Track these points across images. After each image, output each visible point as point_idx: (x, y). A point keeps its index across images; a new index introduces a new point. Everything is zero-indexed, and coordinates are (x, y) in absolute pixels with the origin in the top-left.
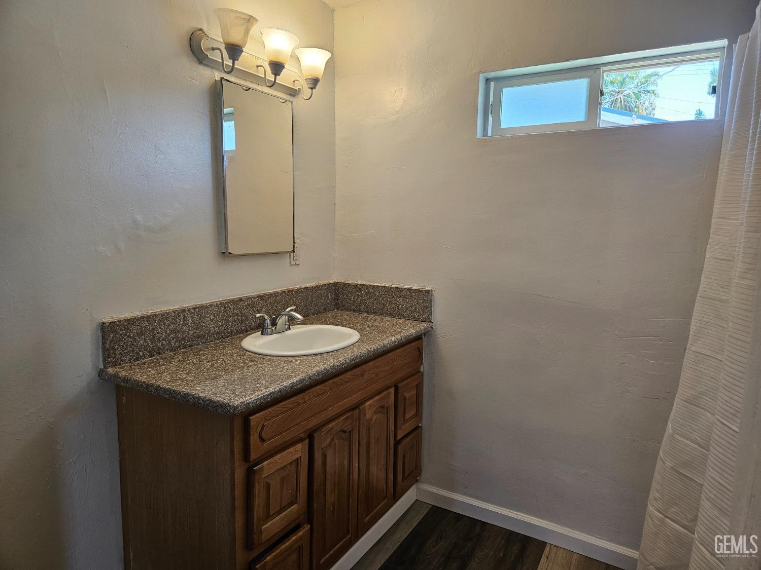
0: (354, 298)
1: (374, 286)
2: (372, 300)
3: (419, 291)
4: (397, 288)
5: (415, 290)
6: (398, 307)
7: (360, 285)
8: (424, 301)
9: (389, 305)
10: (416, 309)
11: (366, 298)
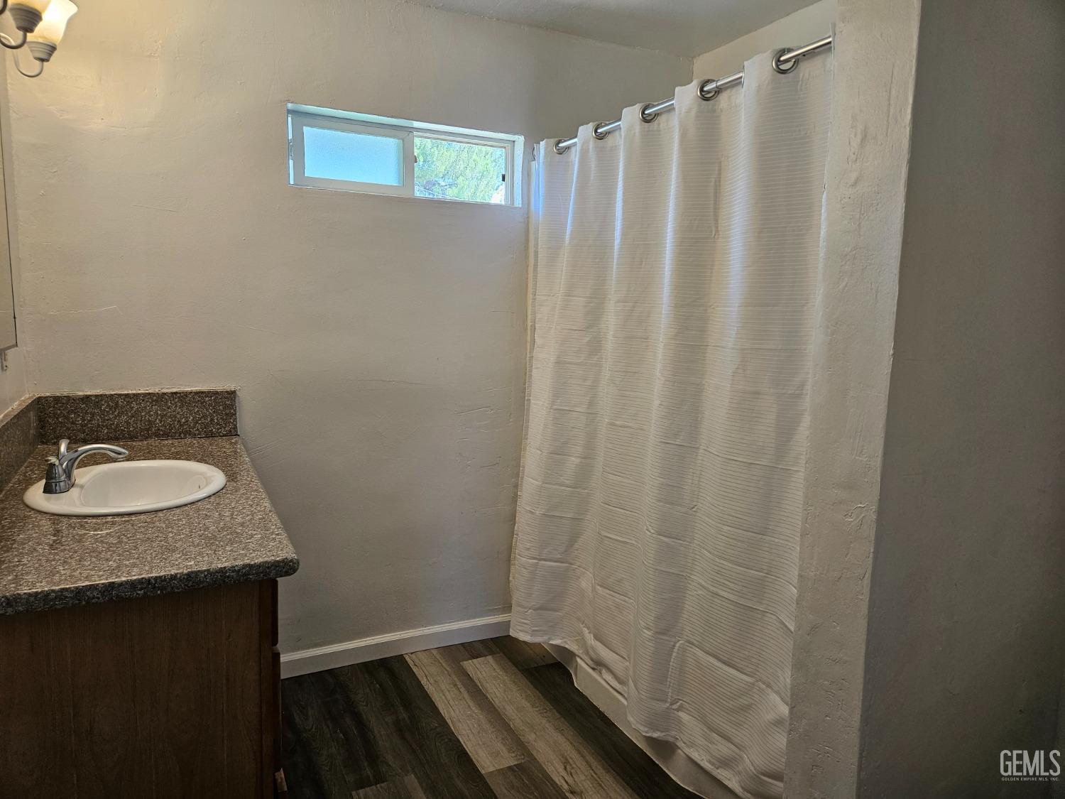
0: (83, 420)
1: (127, 395)
2: (124, 418)
3: (216, 393)
4: (176, 393)
5: (209, 392)
6: (179, 421)
7: (96, 396)
8: (226, 407)
9: (161, 422)
10: (212, 420)
11: (111, 416)
